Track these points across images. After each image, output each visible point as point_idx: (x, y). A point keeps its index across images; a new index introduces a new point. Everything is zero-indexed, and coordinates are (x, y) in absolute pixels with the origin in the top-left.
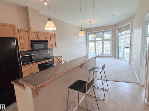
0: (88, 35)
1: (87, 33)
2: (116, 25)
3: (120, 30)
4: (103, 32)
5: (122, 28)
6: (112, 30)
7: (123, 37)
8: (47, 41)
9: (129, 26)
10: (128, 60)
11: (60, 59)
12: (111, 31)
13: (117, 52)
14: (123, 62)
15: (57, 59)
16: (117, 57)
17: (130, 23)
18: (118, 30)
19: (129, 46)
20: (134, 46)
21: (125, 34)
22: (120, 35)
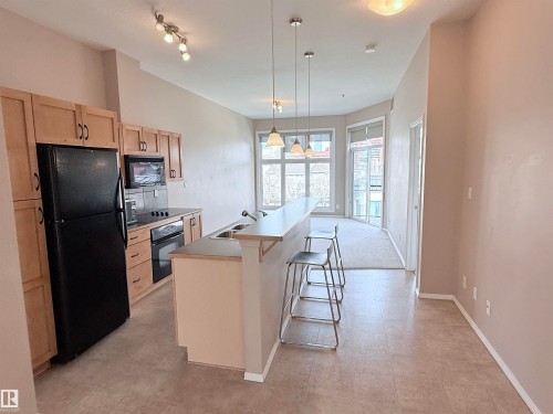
0: (261, 141)
1: (257, 133)
2: (346, 118)
3: (358, 134)
4: (308, 135)
5: (362, 129)
6: (334, 129)
7: (363, 154)
8: (162, 160)
9: (380, 124)
10: (379, 222)
11: (196, 216)
12: (331, 133)
13: (348, 200)
14: (365, 226)
15: (191, 217)
16: (347, 214)
17: (383, 118)
18: (352, 131)
19: (380, 183)
20: (393, 180)
21: (370, 148)
22: (357, 150)
